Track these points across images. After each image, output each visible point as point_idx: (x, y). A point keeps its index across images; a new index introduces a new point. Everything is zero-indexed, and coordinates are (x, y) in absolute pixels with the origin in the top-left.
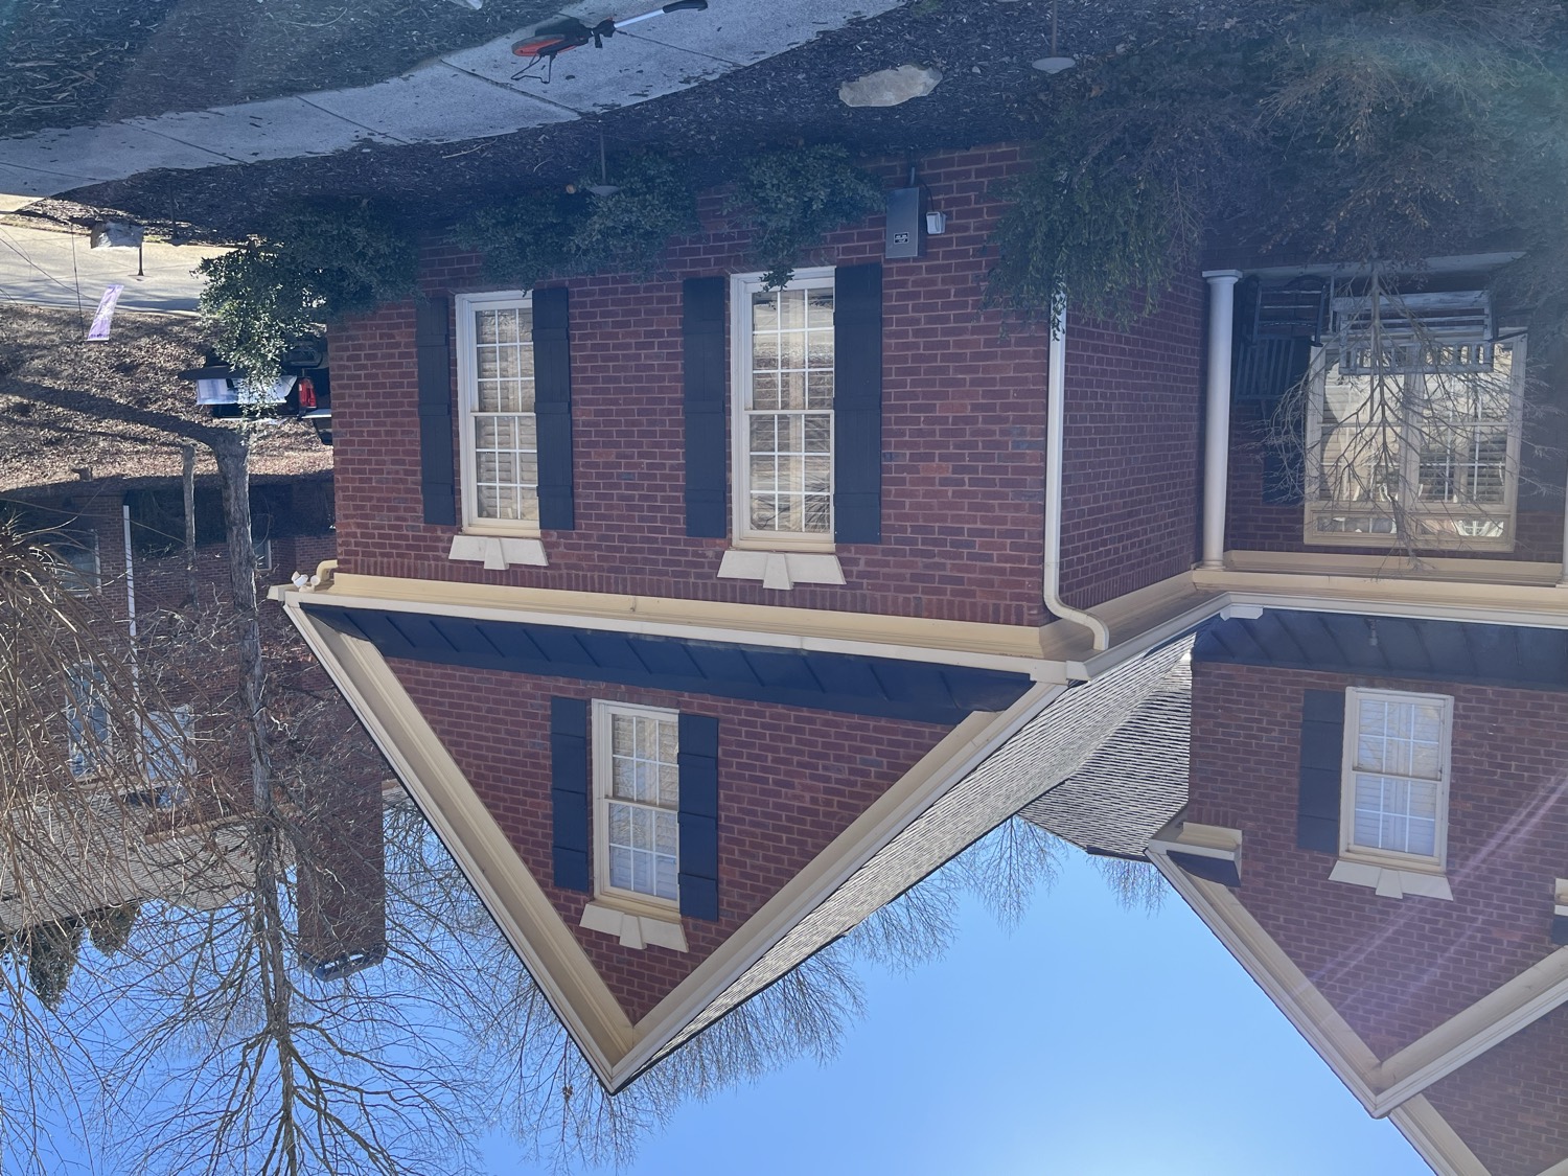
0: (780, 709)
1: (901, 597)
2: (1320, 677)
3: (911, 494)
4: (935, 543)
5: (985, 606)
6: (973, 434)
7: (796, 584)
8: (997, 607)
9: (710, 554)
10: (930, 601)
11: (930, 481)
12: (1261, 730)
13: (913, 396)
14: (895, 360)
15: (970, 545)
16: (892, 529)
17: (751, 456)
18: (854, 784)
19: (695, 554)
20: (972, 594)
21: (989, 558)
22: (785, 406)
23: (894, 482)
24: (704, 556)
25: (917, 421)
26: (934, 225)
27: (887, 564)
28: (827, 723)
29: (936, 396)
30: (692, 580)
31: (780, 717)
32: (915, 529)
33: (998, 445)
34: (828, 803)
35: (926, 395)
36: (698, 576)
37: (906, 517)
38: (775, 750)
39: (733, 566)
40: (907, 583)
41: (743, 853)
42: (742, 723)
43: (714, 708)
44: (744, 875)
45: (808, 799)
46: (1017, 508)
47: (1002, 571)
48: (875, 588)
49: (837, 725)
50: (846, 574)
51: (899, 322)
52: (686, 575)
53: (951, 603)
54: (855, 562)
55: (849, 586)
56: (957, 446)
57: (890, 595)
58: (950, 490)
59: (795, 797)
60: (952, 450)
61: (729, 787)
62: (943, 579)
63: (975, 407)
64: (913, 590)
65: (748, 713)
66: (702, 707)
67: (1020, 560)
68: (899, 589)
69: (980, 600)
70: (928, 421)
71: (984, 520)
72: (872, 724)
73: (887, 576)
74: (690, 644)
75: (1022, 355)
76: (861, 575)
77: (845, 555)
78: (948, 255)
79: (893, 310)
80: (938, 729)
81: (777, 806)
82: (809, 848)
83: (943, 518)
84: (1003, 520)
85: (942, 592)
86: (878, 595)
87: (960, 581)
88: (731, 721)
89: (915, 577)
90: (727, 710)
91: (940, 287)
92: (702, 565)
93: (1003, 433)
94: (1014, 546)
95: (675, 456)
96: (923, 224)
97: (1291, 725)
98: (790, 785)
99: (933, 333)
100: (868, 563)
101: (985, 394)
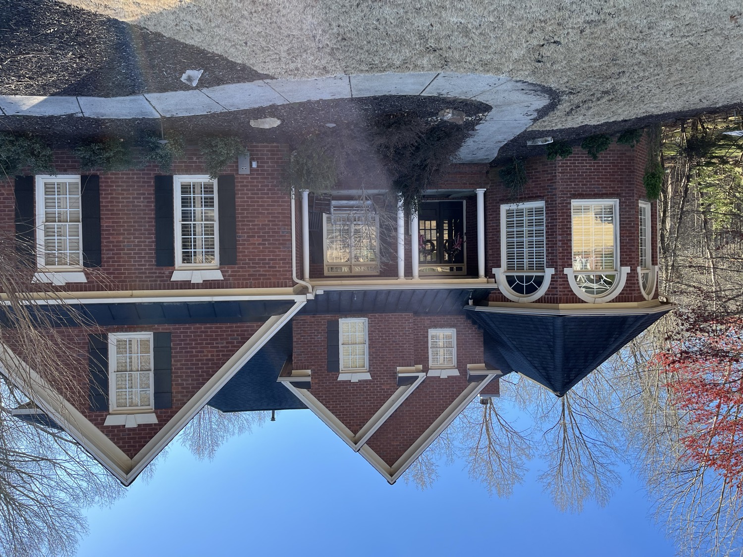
0: (198, 325)
1: (245, 282)
2: (331, 317)
3: (248, 248)
4: (257, 263)
5: (274, 283)
6: (268, 229)
7: (204, 281)
8: (278, 282)
9: (167, 272)
10: (255, 283)
11: (254, 244)
13: (247, 217)
14: (240, 206)
15: (269, 264)
16: (241, 260)
17: (183, 238)
18: (228, 347)
19: (160, 273)
20: (270, 279)
21: (275, 267)
22: (194, 220)
23: (241, 245)
24: (164, 273)
25: (249, 225)
26: (254, 165)
27: (239, 272)
28: (217, 328)
29: (256, 217)
30: (158, 283)
31: (198, 328)
32: (249, 260)
33: (277, 232)
34: (218, 355)
35: (252, 217)
36: (161, 281)
37: (246, 256)
38: (196, 340)
39: (177, 276)
40: (247, 277)
41: (182, 380)
42: (181, 333)
43: (169, 329)
44: (183, 388)
45: (210, 355)
46: (284, 251)
47: (279, 271)
48: (235, 279)
49: (221, 328)
50: (224, 276)
51: (241, 194)
52: (156, 281)
53: (263, 282)
54: (227, 271)
55: (225, 280)
56: (263, 233)
57: (240, 282)
58: (261, 247)
59: (204, 356)
60: (261, 234)
61: (176, 357)
62: (260, 275)
63: (269, 221)
64: (250, 279)
65: (183, 329)
66: (163, 329)
67: (286, 267)
68: (243, 279)
69: (272, 281)
70: (252, 225)
71: (273, 256)
72: (234, 325)
73: (239, 276)
74: (165, 304)
75: (284, 205)
76: (229, 276)
77: (223, 269)
78: (258, 174)
79: (239, 190)
80: (259, 323)
81: (197, 360)
82: (211, 373)
83: (259, 256)
84: (279, 255)
85: (260, 279)
86: (236, 282)
87: (265, 275)
88: (177, 333)
89: (249, 275)
90: (174, 329)
91: (255, 184)
92: (163, 277)
93: (278, 229)
94: (283, 263)
95: (152, 238)
96: (251, 165)
98: (203, 352)
99: (253, 198)
100: (232, 272)
101: (272, 217)
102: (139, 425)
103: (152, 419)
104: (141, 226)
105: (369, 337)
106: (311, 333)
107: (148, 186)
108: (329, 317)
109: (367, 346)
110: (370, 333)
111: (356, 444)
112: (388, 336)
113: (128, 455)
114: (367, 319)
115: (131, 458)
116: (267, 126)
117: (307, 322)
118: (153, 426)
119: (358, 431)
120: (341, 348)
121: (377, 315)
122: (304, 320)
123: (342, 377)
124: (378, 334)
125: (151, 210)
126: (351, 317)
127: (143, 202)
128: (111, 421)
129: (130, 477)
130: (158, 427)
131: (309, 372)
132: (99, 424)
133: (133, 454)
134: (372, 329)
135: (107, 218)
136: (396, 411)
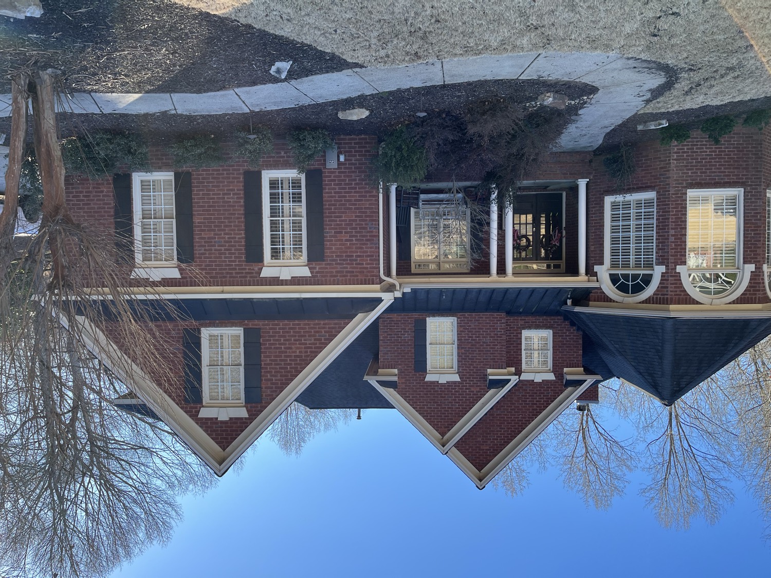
0: (286, 322)
1: (332, 279)
2: (419, 315)
3: (335, 245)
4: (344, 260)
5: (362, 279)
6: (356, 225)
7: (292, 277)
8: (365, 279)
9: (256, 269)
10: (342, 280)
11: (342, 240)
12: (401, 334)
13: (334, 213)
14: (327, 201)
15: (356, 260)
16: (329, 257)
17: (271, 235)
18: (316, 344)
19: (249, 269)
20: (357, 276)
21: (363, 264)
22: (283, 216)
23: (328, 241)
24: (253, 270)
25: (336, 221)
26: (342, 158)
27: (327, 268)
28: (305, 324)
29: (343, 213)
30: (248, 279)
31: (286, 325)
32: (337, 256)
33: (364, 228)
34: (306, 352)
35: (339, 212)
36: (251, 277)
37: (333, 252)
38: (285, 336)
39: (266, 273)
40: (334, 274)
41: (271, 376)
42: (271, 329)
43: (259, 325)
44: (272, 384)
45: (298, 352)
46: (371, 248)
47: (367, 268)
48: (322, 276)
49: (309, 324)
50: (311, 272)
51: (329, 189)
52: (246, 277)
53: (350, 279)
54: (315, 268)
55: (313, 276)
56: (350, 229)
57: (328, 278)
58: (348, 243)
59: (293, 352)
60: (348, 230)
61: (265, 352)
62: (347, 272)
63: (356, 217)
64: (337, 276)
65: (273, 325)
66: (252, 325)
67: (373, 264)
68: (331, 276)
69: (360, 278)
70: (340, 221)
71: (360, 252)
72: (322, 322)
73: (327, 272)
74: (255, 300)
75: (371, 200)
76: (317, 272)
77: (311, 266)
78: (345, 168)
79: (326, 185)
80: (346, 321)
81: (286, 356)
82: (299, 369)
83: (346, 252)
84: (366, 252)
85: (347, 276)
86: (323, 279)
87: (353, 272)
88: (266, 329)
89: (337, 272)
90: (263, 325)
91: (343, 178)
92: (253, 273)
93: (365, 224)
94: (370, 260)
95: (241, 234)
96: (338, 159)
97: (411, 332)
98: (291, 348)
99: (341, 193)
100: (319, 268)
101: (359, 212)
102: (231, 419)
103: (243, 413)
104: (231, 222)
105: (458, 337)
106: (397, 332)
107: (238, 182)
108: (416, 315)
109: (455, 346)
110: (459, 334)
111: (443, 446)
112: (478, 337)
113: (220, 447)
114: (456, 318)
115: (224, 450)
116: (355, 118)
117: (394, 321)
118: (244, 421)
119: (446, 433)
120: (428, 347)
121: (466, 314)
122: (391, 318)
123: (429, 378)
124: (467, 334)
125: (241, 206)
126: (439, 316)
127: (232, 198)
128: (204, 413)
129: (223, 468)
130: (249, 421)
131: (396, 371)
132: (194, 415)
133: (225, 447)
134: (462, 329)
135: (199, 215)
136: (486, 414)
